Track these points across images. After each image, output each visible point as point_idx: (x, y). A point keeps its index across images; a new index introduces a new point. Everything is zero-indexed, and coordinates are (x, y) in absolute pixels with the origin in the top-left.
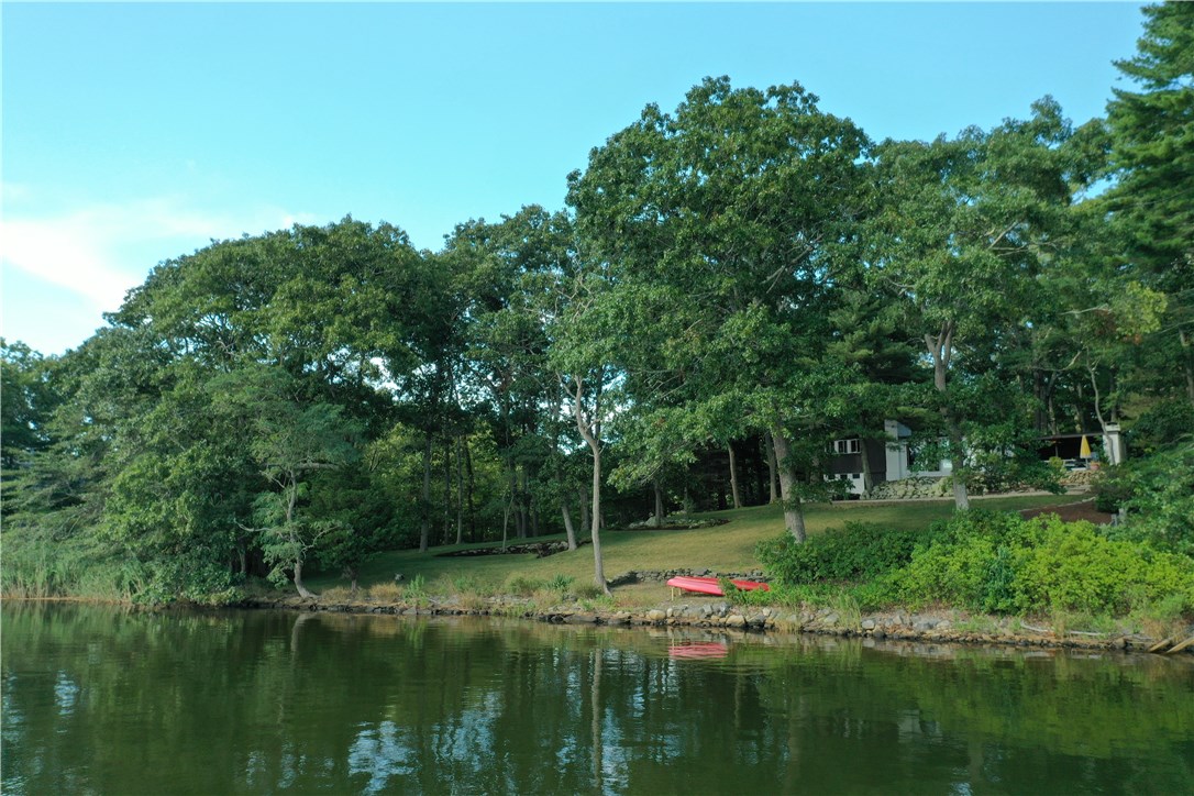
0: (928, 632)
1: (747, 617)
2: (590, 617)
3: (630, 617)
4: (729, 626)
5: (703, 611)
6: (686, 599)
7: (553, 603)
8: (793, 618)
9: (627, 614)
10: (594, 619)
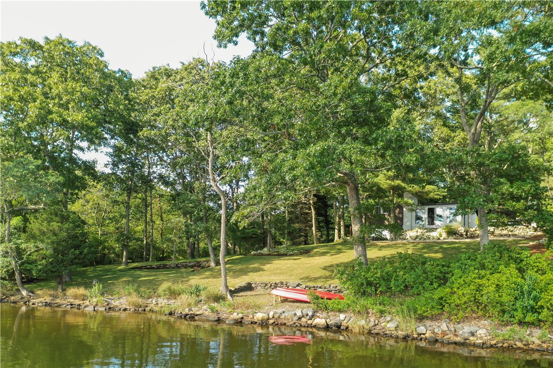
0: (471, 338)
1: (328, 320)
2: (214, 317)
3: (242, 318)
4: (315, 326)
5: (295, 314)
6: (284, 304)
7: (190, 305)
8: (363, 322)
9: (240, 315)
10: (216, 318)
